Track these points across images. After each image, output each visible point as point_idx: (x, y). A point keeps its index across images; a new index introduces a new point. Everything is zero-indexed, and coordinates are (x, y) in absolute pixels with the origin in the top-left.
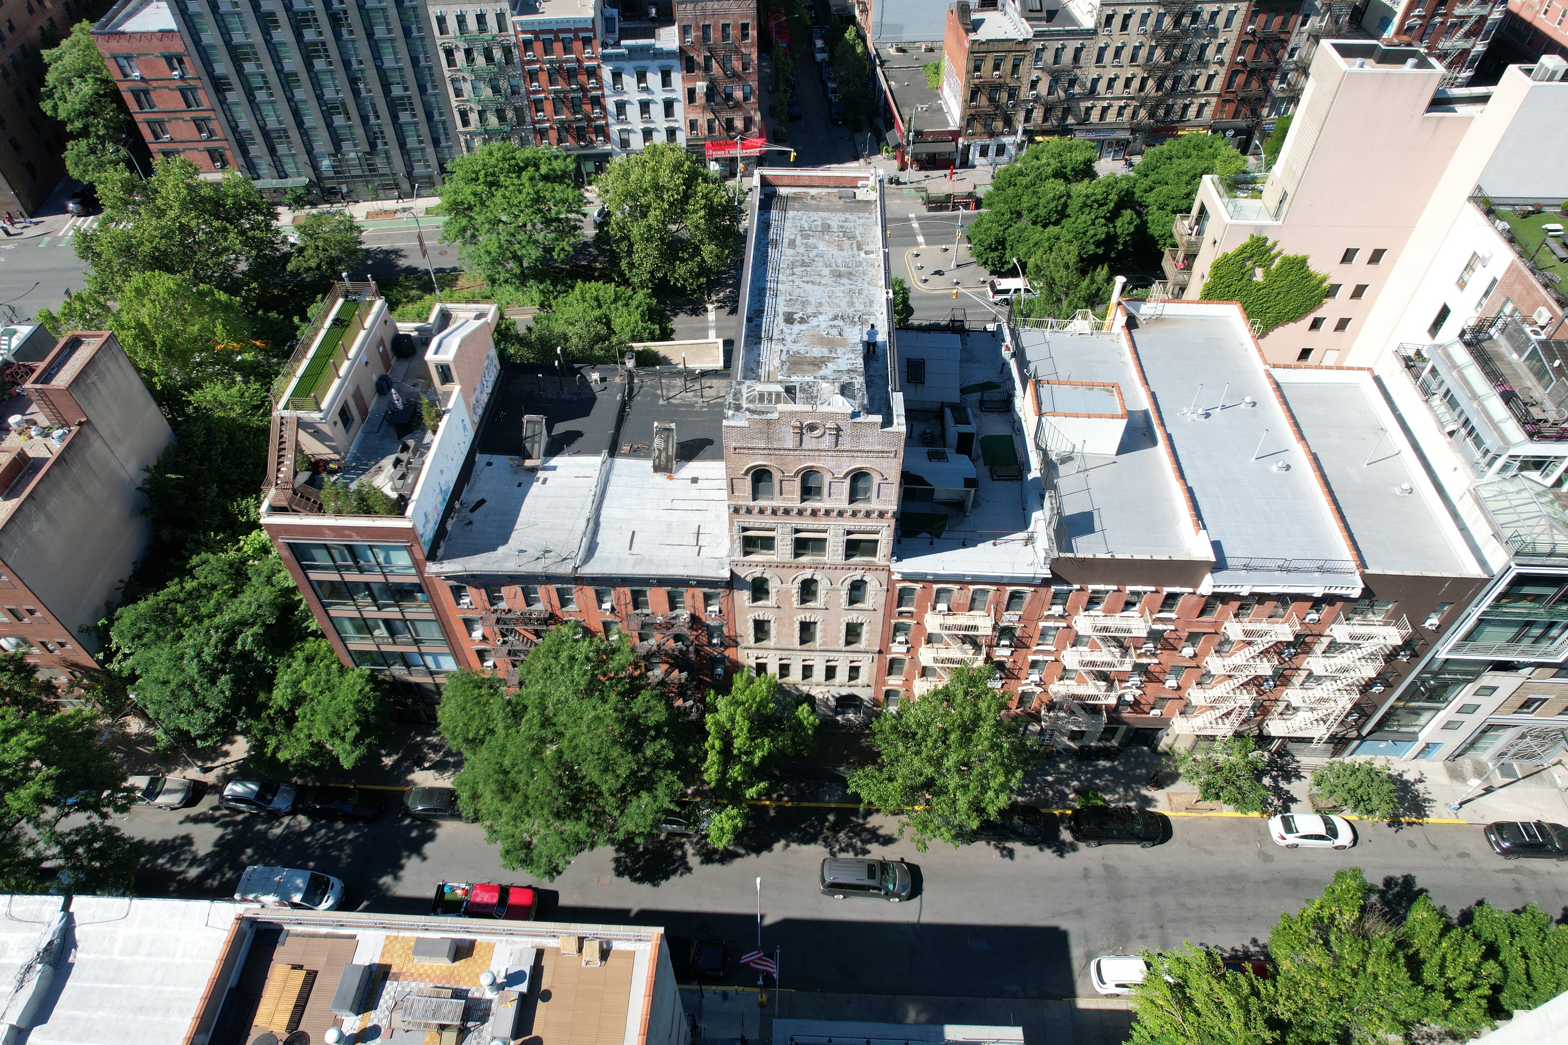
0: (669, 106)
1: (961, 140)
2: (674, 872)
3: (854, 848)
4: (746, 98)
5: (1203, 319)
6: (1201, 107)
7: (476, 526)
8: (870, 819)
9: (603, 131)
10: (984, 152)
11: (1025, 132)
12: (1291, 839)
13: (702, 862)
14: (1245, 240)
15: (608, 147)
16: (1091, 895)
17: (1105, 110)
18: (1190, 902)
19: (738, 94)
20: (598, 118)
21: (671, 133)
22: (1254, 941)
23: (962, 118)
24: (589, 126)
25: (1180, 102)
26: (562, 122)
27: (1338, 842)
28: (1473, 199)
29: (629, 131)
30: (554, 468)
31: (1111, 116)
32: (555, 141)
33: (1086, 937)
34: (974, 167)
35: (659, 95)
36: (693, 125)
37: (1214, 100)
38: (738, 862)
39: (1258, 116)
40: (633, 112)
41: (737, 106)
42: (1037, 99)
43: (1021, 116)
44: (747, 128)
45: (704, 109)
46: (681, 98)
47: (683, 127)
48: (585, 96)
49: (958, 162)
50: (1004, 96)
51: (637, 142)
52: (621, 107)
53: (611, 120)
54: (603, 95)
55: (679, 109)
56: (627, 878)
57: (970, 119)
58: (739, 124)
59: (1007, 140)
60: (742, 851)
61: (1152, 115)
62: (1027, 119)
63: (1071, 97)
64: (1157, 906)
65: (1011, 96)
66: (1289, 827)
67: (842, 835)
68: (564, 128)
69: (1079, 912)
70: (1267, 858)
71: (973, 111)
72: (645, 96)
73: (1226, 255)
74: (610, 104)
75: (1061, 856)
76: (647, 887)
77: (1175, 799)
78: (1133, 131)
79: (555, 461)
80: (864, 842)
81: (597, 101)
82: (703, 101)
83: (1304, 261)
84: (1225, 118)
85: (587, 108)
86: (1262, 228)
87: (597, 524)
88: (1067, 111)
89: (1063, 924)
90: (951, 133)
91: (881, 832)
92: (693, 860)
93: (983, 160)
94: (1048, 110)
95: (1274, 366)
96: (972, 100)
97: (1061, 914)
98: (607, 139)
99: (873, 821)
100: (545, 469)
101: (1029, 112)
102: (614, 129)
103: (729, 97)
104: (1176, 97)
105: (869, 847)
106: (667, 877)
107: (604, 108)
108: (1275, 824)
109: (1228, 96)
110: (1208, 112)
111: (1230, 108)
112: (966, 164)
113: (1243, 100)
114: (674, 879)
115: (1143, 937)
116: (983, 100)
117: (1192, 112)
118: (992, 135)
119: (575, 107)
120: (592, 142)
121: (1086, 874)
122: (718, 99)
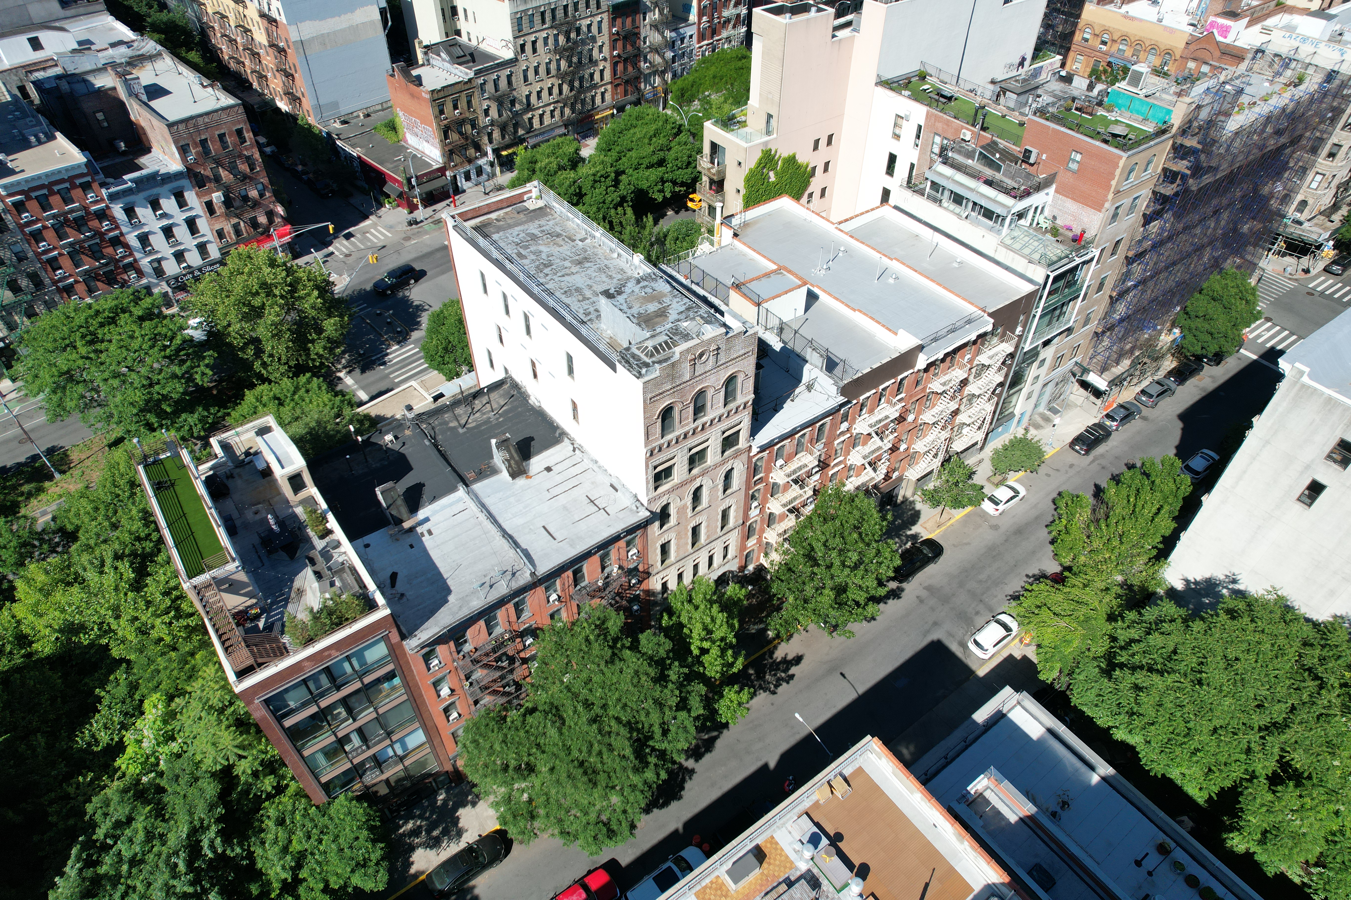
0: (191, 224)
1: (448, 173)
2: (683, 781)
3: (783, 679)
4: (261, 195)
5: (769, 214)
6: (603, 94)
7: (409, 594)
8: (775, 656)
9: (134, 266)
10: (468, 178)
11: (494, 151)
12: (1001, 507)
13: (697, 761)
14: (759, 155)
15: (144, 281)
16: (933, 609)
17: (541, 116)
18: (982, 577)
19: (254, 194)
20: (124, 257)
21: (202, 248)
22: (1027, 576)
23: (443, 155)
24: (117, 267)
25: (589, 95)
26: (86, 272)
27: (1021, 496)
28: (877, 84)
29: (159, 261)
30: (427, 520)
31: (547, 120)
32: (84, 294)
33: (950, 635)
34: (464, 191)
35: (180, 217)
36: (221, 234)
37: (609, 87)
38: (719, 743)
39: (639, 90)
40: (158, 240)
41: (256, 204)
42: (492, 123)
43: (486, 139)
44: (271, 221)
45: (228, 216)
46: (201, 213)
47: (212, 239)
48: (103, 239)
49: (451, 191)
50: (469, 127)
51: (171, 268)
52: (144, 239)
53: (138, 255)
54: (122, 234)
55: (203, 224)
56: (655, 810)
57: (450, 153)
58: (262, 220)
59: (482, 162)
60: (715, 734)
61: (573, 110)
62: (491, 141)
63: (516, 114)
64: (969, 591)
65: (473, 127)
66: (995, 502)
67: (768, 677)
68: (91, 278)
69: (935, 624)
70: (995, 527)
71: (450, 147)
72: (165, 222)
73: (751, 170)
74: (132, 239)
75: (899, 598)
76: (674, 805)
77: (927, 525)
78: (566, 126)
79: (422, 514)
80: (786, 671)
81: (118, 241)
82: (223, 210)
83: (794, 157)
84: (620, 98)
85: (110, 250)
86: (766, 143)
87: (511, 537)
88: (516, 126)
89: (934, 636)
90: (438, 170)
91: (790, 657)
92: (690, 764)
93: (469, 184)
94: (503, 129)
95: (840, 223)
96: (446, 137)
97: (928, 632)
98: (140, 274)
99: (779, 654)
100: (421, 523)
101: (490, 135)
102: (145, 262)
103: (246, 198)
104: (585, 92)
105: (791, 672)
106: (683, 788)
107: (126, 246)
108: (987, 506)
109: (617, 82)
110: (608, 96)
111: (620, 90)
112: (458, 191)
113: (627, 82)
114: (688, 785)
115: (977, 613)
116: (454, 136)
117: (598, 99)
118: (470, 161)
119: (95, 253)
120: (125, 282)
121: (920, 600)
122: (237, 203)
